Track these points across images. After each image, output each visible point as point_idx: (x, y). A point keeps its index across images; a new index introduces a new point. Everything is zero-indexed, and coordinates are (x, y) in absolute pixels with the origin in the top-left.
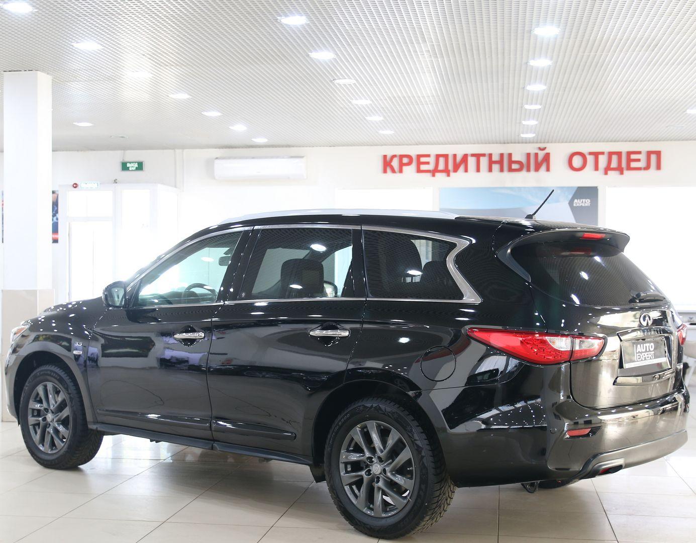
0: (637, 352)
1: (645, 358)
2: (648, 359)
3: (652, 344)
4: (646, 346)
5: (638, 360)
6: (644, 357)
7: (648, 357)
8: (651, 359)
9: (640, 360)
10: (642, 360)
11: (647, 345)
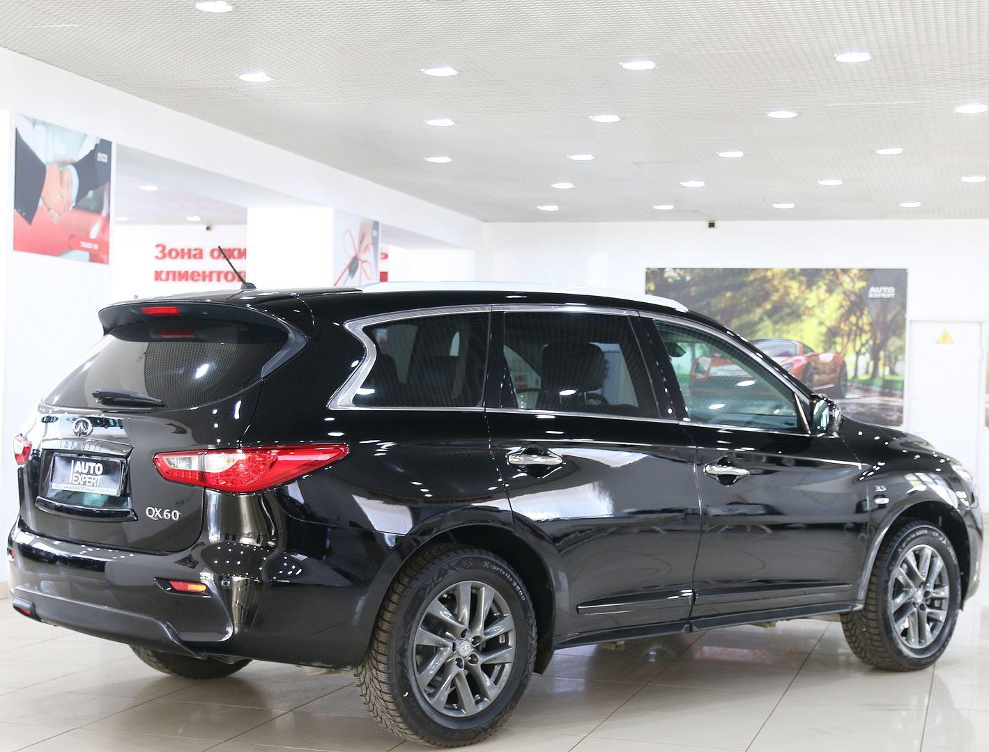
0: (75, 471)
1: (85, 483)
2: (89, 484)
3: (100, 465)
4: (90, 467)
5: (74, 482)
6: (84, 480)
7: (89, 482)
8: (93, 485)
9: (77, 483)
10: (79, 484)
11: (93, 465)
